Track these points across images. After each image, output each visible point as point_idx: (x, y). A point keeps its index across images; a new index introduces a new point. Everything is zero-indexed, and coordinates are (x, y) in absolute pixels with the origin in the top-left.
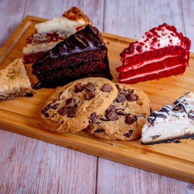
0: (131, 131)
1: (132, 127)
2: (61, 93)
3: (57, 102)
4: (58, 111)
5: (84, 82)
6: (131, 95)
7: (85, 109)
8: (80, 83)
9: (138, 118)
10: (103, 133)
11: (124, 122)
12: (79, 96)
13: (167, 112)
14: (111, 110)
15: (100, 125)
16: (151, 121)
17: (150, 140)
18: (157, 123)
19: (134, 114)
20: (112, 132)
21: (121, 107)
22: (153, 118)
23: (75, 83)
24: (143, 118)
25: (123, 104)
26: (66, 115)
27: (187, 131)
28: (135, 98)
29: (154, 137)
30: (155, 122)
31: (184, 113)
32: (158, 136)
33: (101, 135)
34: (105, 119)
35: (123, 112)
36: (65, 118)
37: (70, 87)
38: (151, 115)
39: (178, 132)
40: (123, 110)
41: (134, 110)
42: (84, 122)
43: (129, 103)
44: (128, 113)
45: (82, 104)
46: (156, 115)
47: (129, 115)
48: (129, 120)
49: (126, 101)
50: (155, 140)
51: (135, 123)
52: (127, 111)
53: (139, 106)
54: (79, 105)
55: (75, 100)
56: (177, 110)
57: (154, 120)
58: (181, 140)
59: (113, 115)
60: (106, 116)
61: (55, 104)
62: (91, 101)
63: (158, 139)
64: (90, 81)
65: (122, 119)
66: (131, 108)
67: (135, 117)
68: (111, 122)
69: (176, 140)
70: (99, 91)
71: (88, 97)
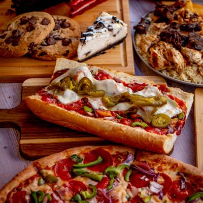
0: (68, 52)
1: (68, 48)
2: (10, 25)
3: (5, 33)
4: (5, 40)
5: (29, 15)
6: (65, 23)
7: (26, 39)
8: (25, 17)
9: (73, 41)
10: (45, 56)
11: (61, 45)
12: (23, 28)
13: (92, 30)
14: (50, 37)
15: (42, 49)
16: (83, 41)
17: (84, 57)
18: (88, 41)
19: (69, 38)
20: (52, 54)
21: (57, 34)
22: (84, 38)
23: (21, 16)
24: (76, 40)
25: (58, 32)
26: (11, 44)
27: (109, 42)
28: (68, 25)
29: (87, 54)
30: (86, 41)
31: (105, 29)
32: (89, 52)
33: (44, 57)
34: (46, 44)
35: (60, 37)
36: (10, 46)
37: (17, 20)
38: (82, 37)
39: (102, 45)
40: (59, 36)
41: (68, 35)
42: (25, 49)
43: (64, 30)
44: (63, 37)
45: (25, 34)
46: (85, 36)
47: (65, 39)
48: (66, 43)
49: (61, 29)
50: (88, 56)
51: (70, 45)
52: (63, 36)
53: (71, 31)
54: (22, 35)
55: (19, 32)
56: (99, 28)
57: (85, 39)
58: (106, 51)
59: (52, 40)
60: (46, 42)
61: (3, 34)
62: (32, 32)
63: (90, 55)
64: (34, 15)
65: (60, 42)
66: (65, 34)
67: (70, 40)
68: (51, 46)
69: (102, 52)
70: (39, 24)
71: (29, 29)
